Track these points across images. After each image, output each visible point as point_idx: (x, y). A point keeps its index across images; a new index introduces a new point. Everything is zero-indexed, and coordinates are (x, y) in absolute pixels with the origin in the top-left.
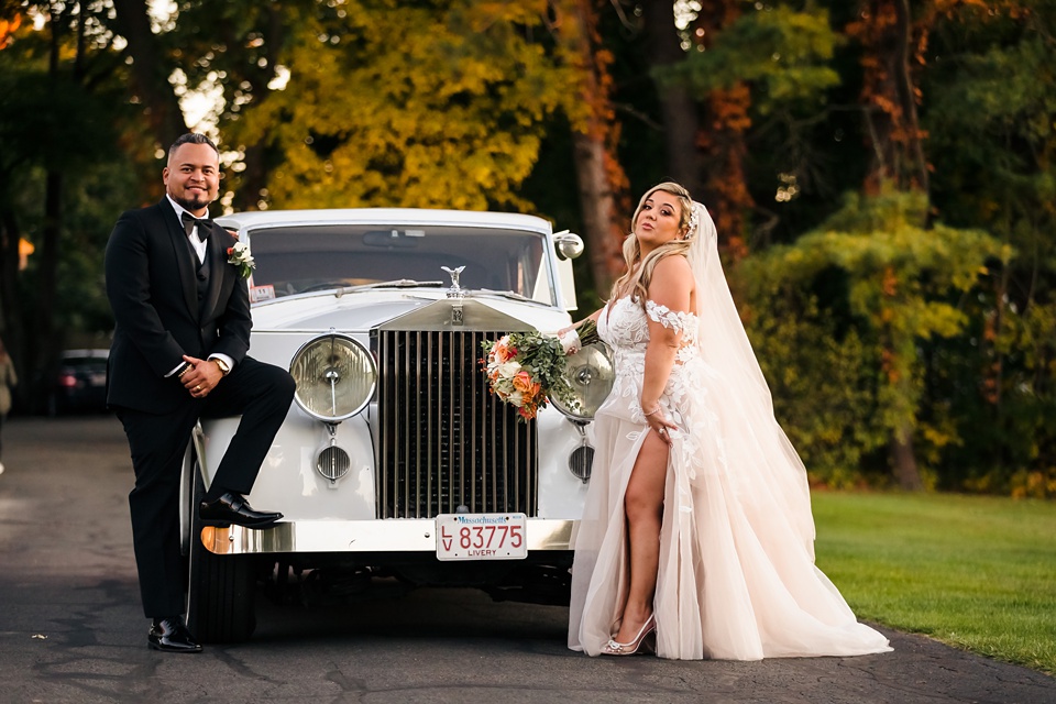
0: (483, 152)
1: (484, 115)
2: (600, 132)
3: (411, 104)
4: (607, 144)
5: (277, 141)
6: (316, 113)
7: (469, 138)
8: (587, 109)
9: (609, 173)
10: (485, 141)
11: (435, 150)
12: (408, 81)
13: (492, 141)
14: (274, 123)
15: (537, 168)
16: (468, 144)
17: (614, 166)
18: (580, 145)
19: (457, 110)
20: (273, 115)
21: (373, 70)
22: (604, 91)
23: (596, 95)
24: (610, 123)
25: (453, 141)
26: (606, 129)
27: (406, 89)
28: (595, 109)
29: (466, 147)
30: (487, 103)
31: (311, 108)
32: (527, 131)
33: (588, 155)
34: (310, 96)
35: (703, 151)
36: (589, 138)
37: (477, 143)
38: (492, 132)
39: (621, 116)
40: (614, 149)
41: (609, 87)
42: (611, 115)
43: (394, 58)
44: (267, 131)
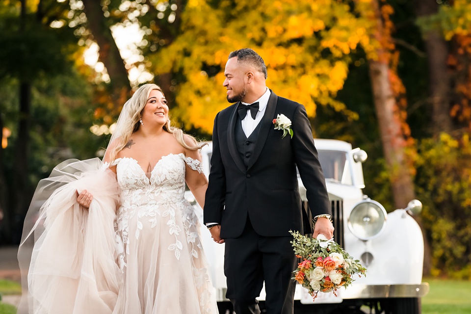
0: (311, 73)
1: (312, 49)
2: (386, 57)
3: (265, 44)
4: (390, 65)
5: (182, 69)
6: (206, 52)
7: (302, 65)
8: (377, 44)
9: (392, 84)
10: (313, 67)
11: (281, 72)
12: (263, 30)
13: (317, 66)
14: (180, 57)
15: (347, 82)
16: (302, 68)
17: (395, 79)
18: (373, 67)
19: (295, 47)
20: (179, 52)
21: (240, 23)
22: (388, 31)
23: (383, 34)
24: (392, 52)
25: (293, 67)
26: (389, 55)
27: (262, 34)
28: (382, 43)
29: (300, 70)
30: (313, 42)
31: (203, 48)
32: (339, 59)
33: (378, 73)
34: (202, 40)
35: (452, 67)
36: (379, 62)
37: (308, 67)
38: (317, 60)
39: (398, 47)
40: (395, 68)
41: (391, 29)
42: (392, 47)
43: (254, 15)
44: (174, 63)
